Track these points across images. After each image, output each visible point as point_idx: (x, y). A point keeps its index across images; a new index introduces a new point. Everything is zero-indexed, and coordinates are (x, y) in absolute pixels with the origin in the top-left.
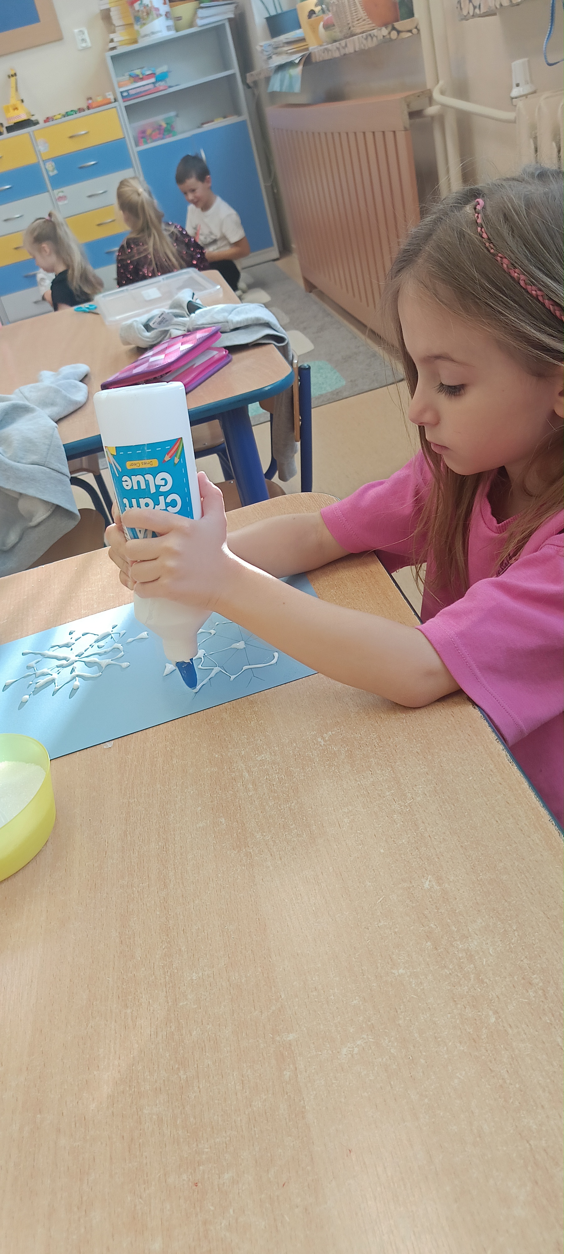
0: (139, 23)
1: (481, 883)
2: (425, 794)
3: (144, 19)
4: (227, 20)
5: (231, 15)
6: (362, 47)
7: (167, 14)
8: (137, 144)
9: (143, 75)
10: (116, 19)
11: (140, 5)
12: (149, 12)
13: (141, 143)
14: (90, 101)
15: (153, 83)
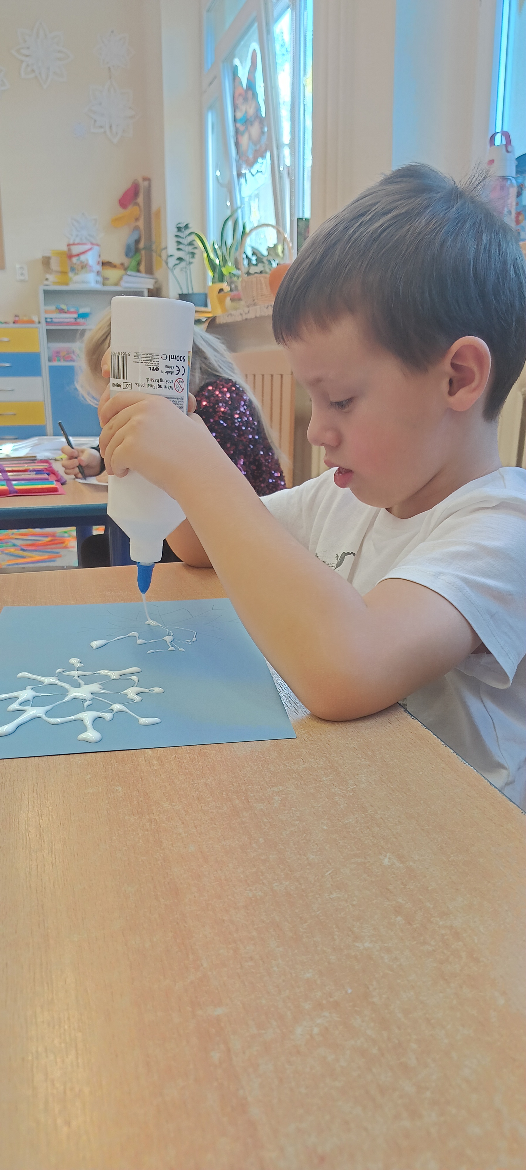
0: (73, 273)
1: (454, 863)
2: (370, 783)
3: (78, 270)
4: (147, 288)
5: (151, 287)
6: (263, 314)
7: (98, 272)
8: (50, 360)
9: (68, 310)
10: (54, 265)
11: (77, 260)
12: (84, 266)
13: (55, 360)
14: (17, 319)
15: (75, 318)
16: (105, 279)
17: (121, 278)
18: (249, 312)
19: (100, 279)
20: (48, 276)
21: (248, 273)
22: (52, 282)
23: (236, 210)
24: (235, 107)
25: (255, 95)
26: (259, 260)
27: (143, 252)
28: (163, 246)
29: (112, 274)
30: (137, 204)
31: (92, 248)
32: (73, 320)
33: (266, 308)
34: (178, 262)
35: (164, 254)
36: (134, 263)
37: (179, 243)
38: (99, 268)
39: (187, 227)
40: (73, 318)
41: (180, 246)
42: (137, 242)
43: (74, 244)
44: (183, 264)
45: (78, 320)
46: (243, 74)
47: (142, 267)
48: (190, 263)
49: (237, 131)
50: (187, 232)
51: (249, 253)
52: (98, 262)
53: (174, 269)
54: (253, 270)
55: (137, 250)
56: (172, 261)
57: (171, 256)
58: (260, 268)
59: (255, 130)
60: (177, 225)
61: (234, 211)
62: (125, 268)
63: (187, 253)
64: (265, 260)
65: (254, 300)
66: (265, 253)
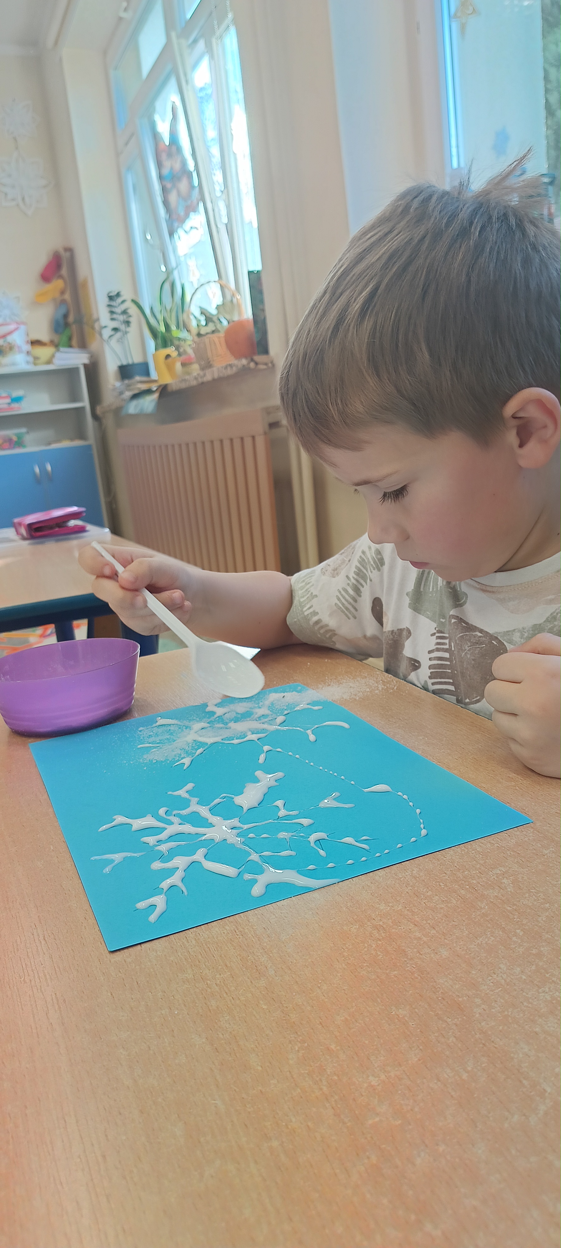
0: (1, 355)
3: (6, 352)
4: (82, 364)
5: (86, 361)
6: (221, 375)
7: (28, 352)
11: (4, 341)
12: (11, 348)
15: (9, 404)
16: (36, 358)
17: (53, 356)
18: (205, 375)
19: (30, 359)
21: (199, 335)
23: (172, 272)
24: (159, 165)
25: (179, 150)
26: (209, 319)
27: (74, 327)
28: (95, 316)
29: (44, 352)
31: (18, 328)
32: (6, 406)
33: (225, 369)
34: (113, 333)
35: (97, 326)
36: (65, 338)
37: (112, 312)
38: (28, 347)
39: (118, 295)
40: (6, 404)
41: (115, 316)
42: (66, 316)
44: (118, 335)
45: (13, 405)
46: (163, 128)
47: (74, 342)
48: (126, 333)
49: (164, 190)
50: (119, 300)
51: (197, 313)
52: (27, 342)
53: (111, 340)
54: (203, 332)
55: (67, 325)
56: (106, 333)
57: (105, 327)
58: (211, 327)
59: (183, 185)
60: (108, 294)
61: (169, 272)
62: (56, 345)
63: (122, 322)
64: (215, 319)
65: (209, 362)
66: (214, 311)
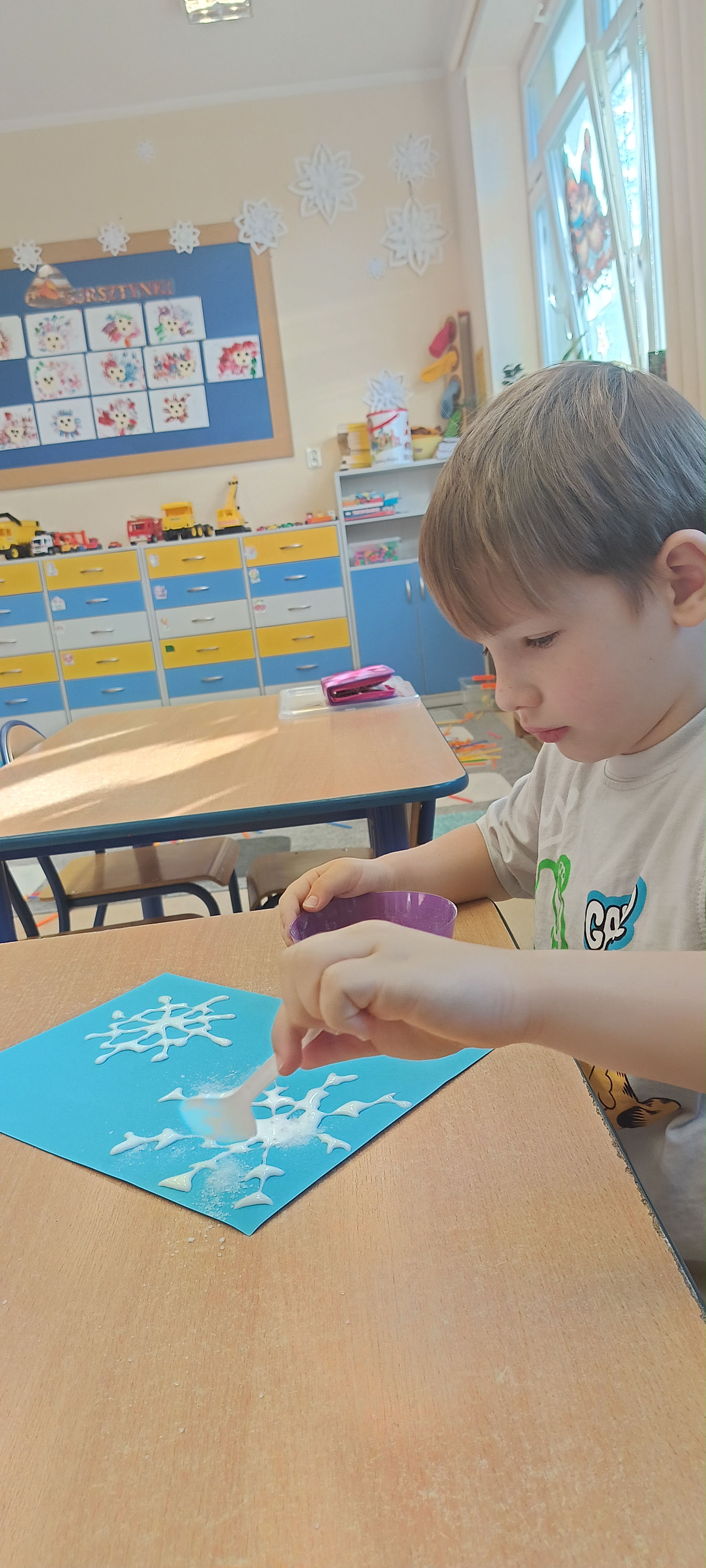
0: (375, 450)
1: (582, 1387)
2: (527, 1257)
3: (381, 446)
7: (407, 444)
8: (351, 565)
9: (371, 498)
10: (353, 443)
11: (380, 432)
12: (388, 440)
13: (358, 564)
14: (310, 517)
15: (380, 507)
16: (420, 450)
17: (437, 447)
19: (409, 452)
20: (345, 458)
22: (352, 464)
23: (579, 339)
24: (569, 208)
25: (591, 190)
27: (465, 409)
29: (426, 443)
30: (453, 348)
31: (397, 414)
32: (378, 510)
36: (453, 425)
38: (408, 438)
39: (518, 369)
40: (378, 507)
42: (456, 397)
43: (375, 413)
45: (384, 509)
46: (575, 164)
49: (573, 238)
52: (407, 431)
55: (456, 407)
59: (595, 233)
60: (504, 369)
61: (577, 341)
62: (442, 433)
